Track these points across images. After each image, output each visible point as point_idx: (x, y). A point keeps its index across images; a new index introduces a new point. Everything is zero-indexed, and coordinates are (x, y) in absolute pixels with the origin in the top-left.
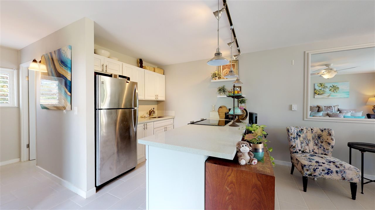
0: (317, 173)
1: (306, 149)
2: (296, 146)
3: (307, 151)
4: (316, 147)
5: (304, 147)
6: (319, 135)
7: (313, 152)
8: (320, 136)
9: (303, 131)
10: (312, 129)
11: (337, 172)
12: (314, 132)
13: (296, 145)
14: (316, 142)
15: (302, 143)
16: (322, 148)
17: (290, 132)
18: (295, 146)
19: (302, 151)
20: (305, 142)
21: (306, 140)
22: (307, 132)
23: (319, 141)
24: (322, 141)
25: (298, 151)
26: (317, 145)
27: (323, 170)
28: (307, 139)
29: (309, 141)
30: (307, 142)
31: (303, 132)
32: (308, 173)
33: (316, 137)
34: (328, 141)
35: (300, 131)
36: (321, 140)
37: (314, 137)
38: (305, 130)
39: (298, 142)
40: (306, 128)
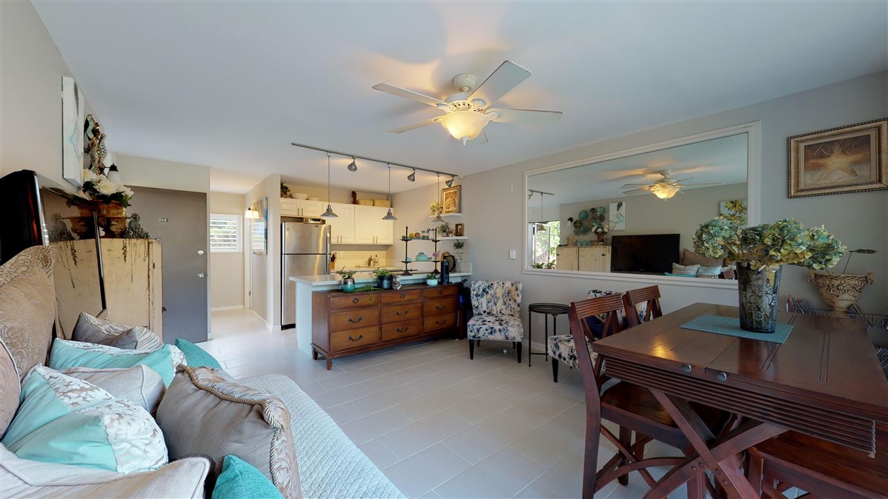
0: (480, 335)
2: (480, 306)
4: (504, 307)
5: (490, 308)
6: (509, 290)
8: (510, 292)
9: (493, 286)
10: (504, 283)
11: (500, 330)
12: (504, 287)
13: (480, 304)
15: (489, 303)
16: (510, 308)
17: (473, 287)
18: (478, 305)
19: (487, 313)
20: (492, 299)
21: (495, 297)
22: (497, 287)
24: (510, 298)
25: (482, 312)
27: (486, 330)
29: (498, 300)
30: (495, 300)
31: (493, 288)
32: (472, 334)
33: (505, 294)
34: (515, 297)
35: (489, 286)
36: (510, 296)
37: (503, 293)
38: (495, 285)
39: (484, 300)
40: (498, 283)
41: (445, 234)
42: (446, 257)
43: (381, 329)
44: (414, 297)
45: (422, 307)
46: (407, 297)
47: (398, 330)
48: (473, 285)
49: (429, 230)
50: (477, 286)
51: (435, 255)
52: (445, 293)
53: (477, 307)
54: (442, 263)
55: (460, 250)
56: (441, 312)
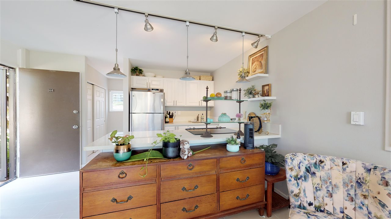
1: (326, 205)
2: (302, 195)
3: (327, 208)
4: (350, 206)
5: (321, 199)
6: (360, 178)
7: (342, 215)
8: (362, 182)
9: (323, 164)
10: (344, 164)
12: (348, 170)
13: (302, 192)
14: (352, 193)
15: (317, 190)
16: (365, 211)
17: (290, 164)
18: (299, 193)
19: (315, 207)
20: (324, 187)
21: (328, 184)
22: (331, 168)
23: (359, 192)
24: (366, 194)
25: (306, 205)
26: (352, 201)
28: (330, 182)
29: (335, 189)
30: (330, 189)
31: (323, 167)
33: (351, 182)
34: (379, 197)
35: (316, 163)
36: (364, 190)
37: (347, 181)
38: (328, 163)
39: (308, 186)
40: (332, 160)
41: (251, 96)
42: (252, 117)
43: (159, 210)
44: (206, 168)
45: (218, 180)
46: (197, 169)
47: (184, 209)
48: (289, 161)
49: (232, 91)
50: (296, 162)
51: (239, 116)
52: (249, 162)
53: (297, 196)
54: (246, 125)
55: (267, 111)
56: (242, 184)
